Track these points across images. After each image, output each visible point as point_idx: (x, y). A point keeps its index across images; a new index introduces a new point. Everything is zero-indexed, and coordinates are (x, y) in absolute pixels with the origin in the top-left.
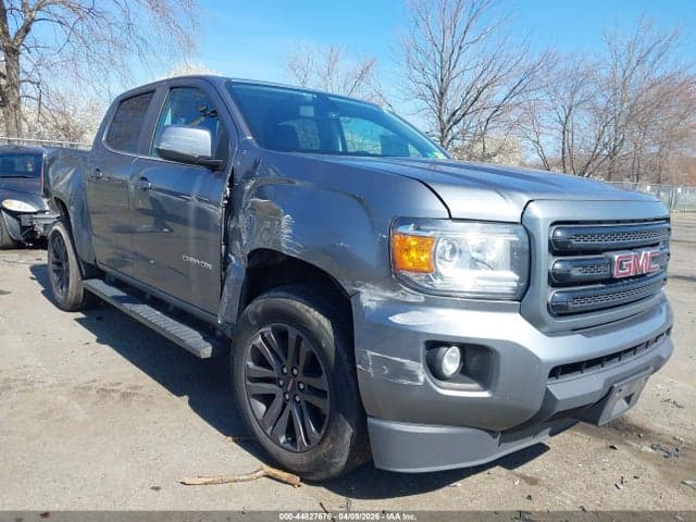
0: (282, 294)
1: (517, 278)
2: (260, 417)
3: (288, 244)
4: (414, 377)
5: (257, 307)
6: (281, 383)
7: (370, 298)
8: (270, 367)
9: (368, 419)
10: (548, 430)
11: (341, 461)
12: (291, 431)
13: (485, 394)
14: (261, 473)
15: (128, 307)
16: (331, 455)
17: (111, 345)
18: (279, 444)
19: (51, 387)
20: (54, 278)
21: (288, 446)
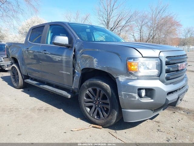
0: (94, 79)
1: (158, 71)
2: (89, 112)
3: (96, 66)
4: (135, 98)
5: (87, 83)
6: (94, 102)
7: (121, 79)
8: (91, 99)
9: (122, 109)
10: (162, 109)
11: (114, 121)
12: (98, 115)
13: (152, 101)
14: (91, 126)
15: (41, 86)
16: (111, 119)
17: (35, 97)
18: (95, 119)
19: (24, 109)
20: (13, 80)
21: (97, 118)
